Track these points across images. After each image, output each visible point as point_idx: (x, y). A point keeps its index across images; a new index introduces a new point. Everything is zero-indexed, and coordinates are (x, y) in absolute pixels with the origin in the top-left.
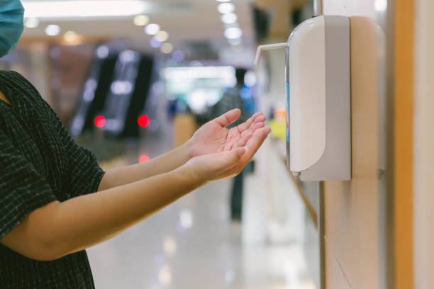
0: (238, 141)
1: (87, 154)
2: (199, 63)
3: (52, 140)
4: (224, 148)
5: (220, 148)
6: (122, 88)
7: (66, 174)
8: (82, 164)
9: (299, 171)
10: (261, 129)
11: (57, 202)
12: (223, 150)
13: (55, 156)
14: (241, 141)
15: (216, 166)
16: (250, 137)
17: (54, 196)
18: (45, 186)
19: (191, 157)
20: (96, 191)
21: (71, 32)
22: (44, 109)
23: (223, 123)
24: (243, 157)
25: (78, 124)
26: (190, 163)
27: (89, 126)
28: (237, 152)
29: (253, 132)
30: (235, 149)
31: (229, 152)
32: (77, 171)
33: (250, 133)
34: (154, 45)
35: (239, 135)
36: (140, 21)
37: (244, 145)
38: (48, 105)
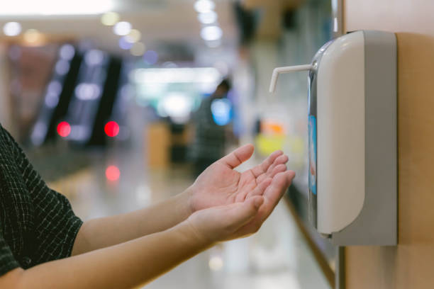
0: (253, 189)
1: (59, 199)
2: (173, 64)
3: (15, 187)
4: (235, 198)
5: (230, 199)
6: (88, 92)
7: (30, 229)
8: (53, 214)
9: (329, 233)
10: (283, 173)
11: (20, 270)
12: (234, 201)
13: (16, 208)
14: (257, 189)
15: (228, 222)
16: (270, 183)
17: (15, 262)
18: (3, 248)
19: (193, 210)
20: (70, 256)
21: (33, 30)
22: (6, 146)
23: (233, 164)
24: (261, 208)
25: (39, 132)
26: (193, 219)
27: (52, 135)
28: (254, 202)
29: (272, 177)
30: (250, 199)
31: (243, 204)
32: (46, 223)
33: (268, 179)
34: (123, 47)
35: (254, 180)
36: (109, 20)
37: (262, 195)
38: (11, 137)
